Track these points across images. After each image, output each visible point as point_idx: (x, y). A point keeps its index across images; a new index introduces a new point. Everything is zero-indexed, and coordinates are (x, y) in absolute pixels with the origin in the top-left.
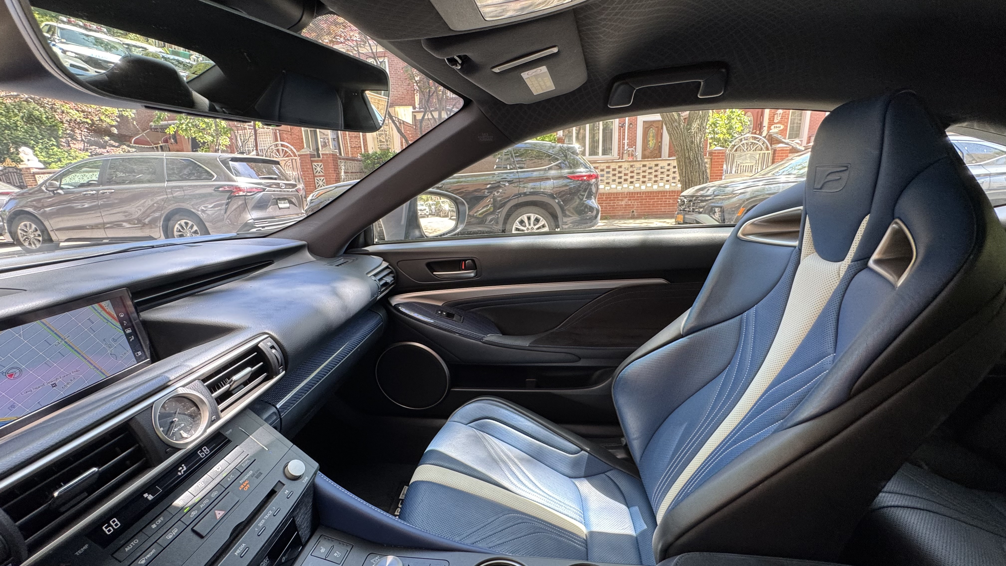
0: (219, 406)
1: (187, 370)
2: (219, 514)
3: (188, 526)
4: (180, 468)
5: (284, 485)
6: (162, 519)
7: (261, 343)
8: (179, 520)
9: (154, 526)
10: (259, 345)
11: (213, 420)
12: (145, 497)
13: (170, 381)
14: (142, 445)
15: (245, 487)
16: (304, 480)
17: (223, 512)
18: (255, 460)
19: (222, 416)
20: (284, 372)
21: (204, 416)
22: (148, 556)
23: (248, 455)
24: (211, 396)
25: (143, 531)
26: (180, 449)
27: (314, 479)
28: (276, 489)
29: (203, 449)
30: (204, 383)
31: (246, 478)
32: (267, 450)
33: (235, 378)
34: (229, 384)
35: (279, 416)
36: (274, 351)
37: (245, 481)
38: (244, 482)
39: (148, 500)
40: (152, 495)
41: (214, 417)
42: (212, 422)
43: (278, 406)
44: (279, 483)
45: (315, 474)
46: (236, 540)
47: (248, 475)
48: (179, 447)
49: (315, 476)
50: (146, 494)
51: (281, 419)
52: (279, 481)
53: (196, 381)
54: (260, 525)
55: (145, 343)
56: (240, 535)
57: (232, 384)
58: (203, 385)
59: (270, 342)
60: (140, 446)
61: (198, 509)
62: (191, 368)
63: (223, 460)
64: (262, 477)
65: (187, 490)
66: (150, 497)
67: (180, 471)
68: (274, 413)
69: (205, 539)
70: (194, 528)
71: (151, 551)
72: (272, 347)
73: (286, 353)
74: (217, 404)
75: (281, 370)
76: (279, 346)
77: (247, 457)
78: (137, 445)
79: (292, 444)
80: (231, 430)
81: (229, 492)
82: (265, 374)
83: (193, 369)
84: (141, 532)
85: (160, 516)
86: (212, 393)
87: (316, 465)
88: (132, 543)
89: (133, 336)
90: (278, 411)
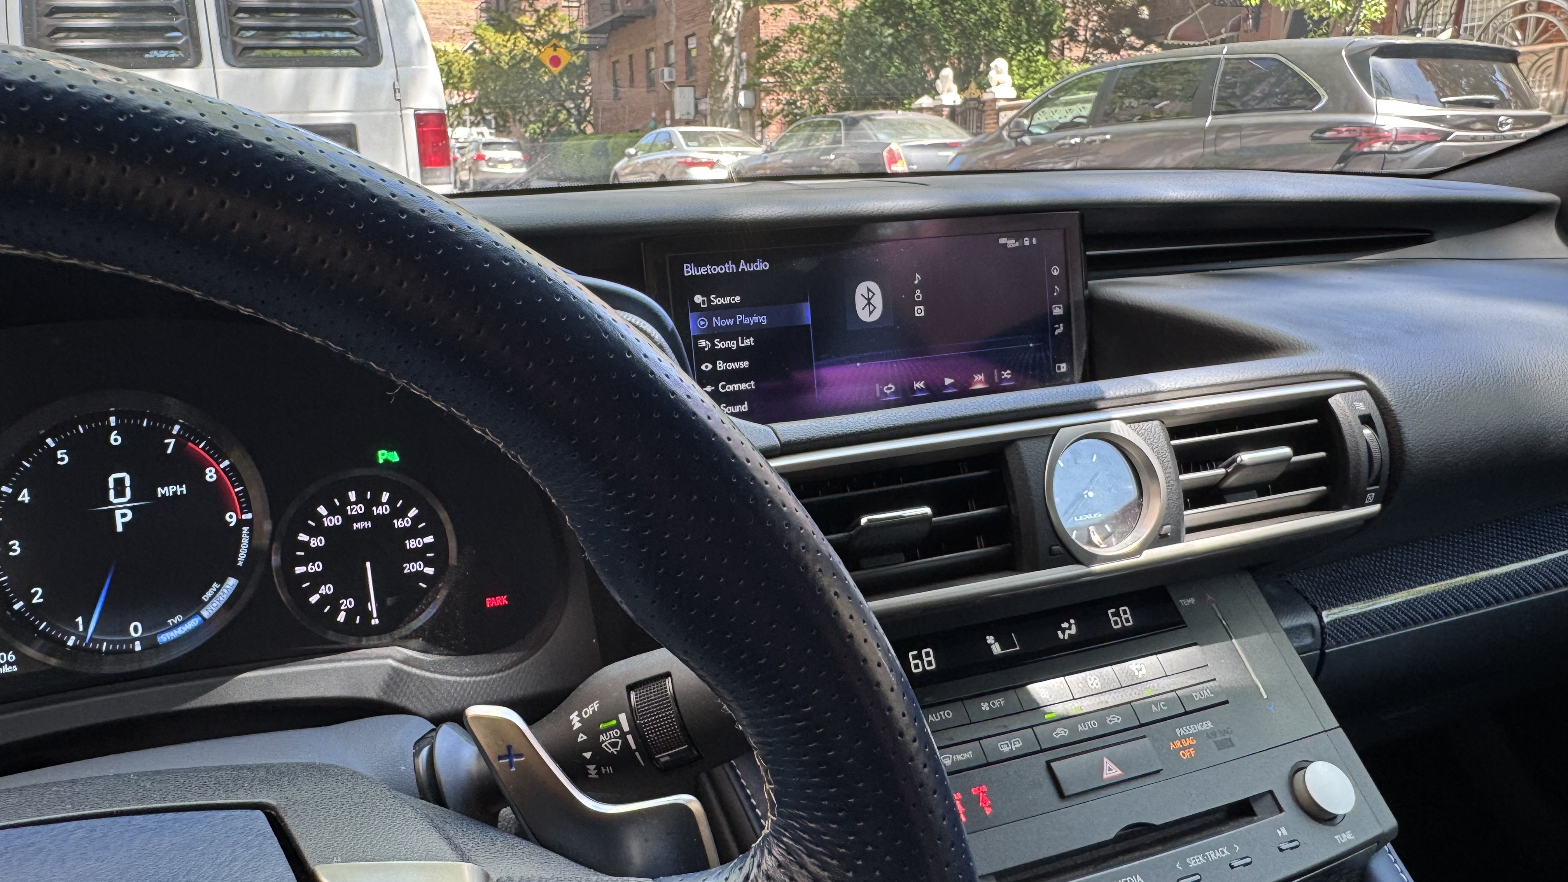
0: (1186, 513)
1: (1144, 391)
2: (1110, 769)
3: (1042, 751)
4: (1065, 625)
5: (1281, 810)
6: (1002, 701)
7: (1337, 397)
8: (1031, 727)
9: (985, 707)
10: (1330, 400)
11: (1163, 532)
12: (989, 642)
13: (1103, 399)
14: (1013, 512)
15: (1184, 749)
16: (1339, 833)
17: (1119, 772)
18: (1226, 702)
19: (1186, 539)
20: (1377, 507)
21: (1146, 514)
22: (959, 757)
23: (1214, 679)
24: (1178, 479)
25: (965, 702)
26: (1077, 562)
27: (1369, 856)
28: (1256, 808)
29: (1121, 609)
30: (1172, 439)
31: (1193, 729)
32: (1265, 697)
33: (1246, 457)
34: (1226, 467)
35: (1319, 642)
36: (1367, 432)
37: (1189, 736)
38: (1185, 737)
39: (991, 651)
40: (1000, 645)
41: (1167, 529)
42: (1160, 539)
43: (1328, 616)
44: (1269, 797)
45: (1378, 842)
46: (1127, 857)
47: (1199, 727)
48: (1079, 556)
49: (1377, 850)
50: (992, 637)
51: (1323, 654)
52: (1271, 792)
53: (1157, 422)
54: (1195, 862)
55: (1079, 348)
56: (1137, 854)
57: (1233, 472)
58: (1169, 444)
59: (1364, 404)
60: (1009, 511)
61: (1073, 730)
62: (1153, 389)
63: (1154, 656)
64: (1232, 753)
65: (1064, 676)
66: (996, 649)
67: (1063, 631)
68: (1310, 627)
69: (1067, 803)
70: (1052, 764)
71: (966, 752)
72: (1366, 420)
73: (1403, 451)
74: (1183, 507)
75: (1371, 497)
76: (1386, 424)
77: (1211, 683)
78: (1006, 506)
79: (1338, 725)
80: (1192, 601)
81: (1144, 737)
82: (1324, 488)
83: (1156, 392)
84: (960, 703)
85: (1000, 694)
86: (1181, 473)
87: (1388, 821)
88: (942, 713)
89: (1061, 325)
90: (1323, 627)
